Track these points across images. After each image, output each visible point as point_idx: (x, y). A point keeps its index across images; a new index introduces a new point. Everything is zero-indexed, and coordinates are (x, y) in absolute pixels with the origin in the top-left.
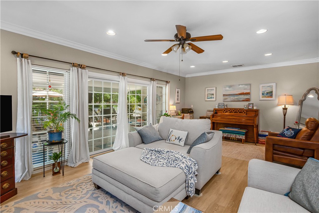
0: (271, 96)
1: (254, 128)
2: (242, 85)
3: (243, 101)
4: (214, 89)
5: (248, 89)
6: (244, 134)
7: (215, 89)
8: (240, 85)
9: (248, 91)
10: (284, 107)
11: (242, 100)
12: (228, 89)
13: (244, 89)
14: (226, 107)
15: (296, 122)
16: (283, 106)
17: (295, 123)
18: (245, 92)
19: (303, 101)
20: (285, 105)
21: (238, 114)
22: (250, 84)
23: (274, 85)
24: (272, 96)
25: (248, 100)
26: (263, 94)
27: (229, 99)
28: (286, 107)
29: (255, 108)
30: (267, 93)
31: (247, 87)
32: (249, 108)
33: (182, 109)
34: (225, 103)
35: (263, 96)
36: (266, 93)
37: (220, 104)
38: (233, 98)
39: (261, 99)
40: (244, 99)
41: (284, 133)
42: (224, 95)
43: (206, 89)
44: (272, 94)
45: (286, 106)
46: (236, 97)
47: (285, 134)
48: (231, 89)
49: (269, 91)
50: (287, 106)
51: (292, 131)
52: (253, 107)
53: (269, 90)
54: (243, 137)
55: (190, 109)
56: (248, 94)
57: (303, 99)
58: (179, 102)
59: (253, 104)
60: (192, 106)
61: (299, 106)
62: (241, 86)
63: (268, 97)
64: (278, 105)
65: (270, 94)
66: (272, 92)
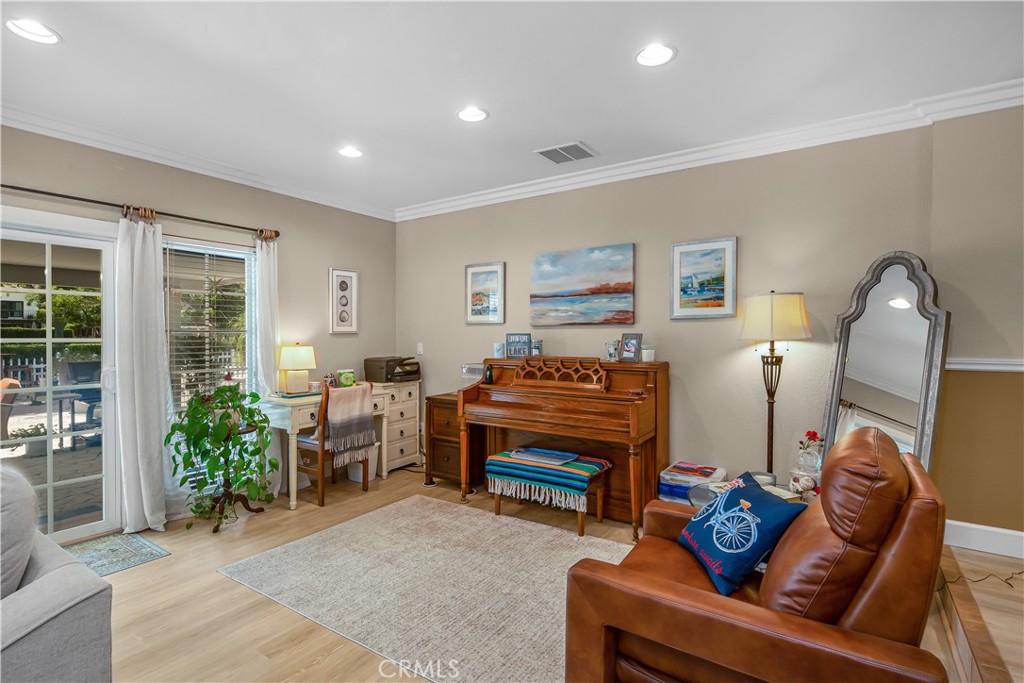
0: (718, 298)
1: (629, 454)
2: (601, 249)
3: (607, 322)
4: (496, 272)
5: (624, 270)
6: (582, 490)
7: (499, 268)
8: (592, 250)
9: (628, 278)
10: (768, 353)
11: (600, 318)
12: (547, 267)
13: (612, 269)
14: (535, 352)
15: (809, 434)
16: (765, 349)
17: (805, 439)
18: (612, 284)
19: (850, 323)
20: (772, 343)
21: (575, 385)
22: (634, 245)
23: (729, 246)
24: (722, 298)
25: (625, 319)
26: (684, 290)
27: (553, 314)
28: (777, 353)
29: (647, 356)
30: (702, 284)
31: (620, 258)
32: (626, 355)
33: (365, 361)
34: (537, 335)
35: (686, 297)
36: (696, 285)
37: (512, 338)
38: (566, 311)
39: (678, 312)
40: (610, 315)
41: (712, 522)
42: (532, 296)
43: (470, 271)
44: (723, 290)
45: (777, 345)
46: (579, 307)
47: (711, 527)
48: (559, 269)
49: (707, 277)
50: (781, 348)
51: (749, 518)
52: (638, 351)
53: (707, 269)
54: (580, 503)
55: (401, 362)
56: (627, 290)
57: (852, 310)
58: (353, 329)
59: (639, 337)
60: (420, 349)
61: (835, 346)
62: (597, 255)
63: (707, 303)
64: (744, 344)
65: (712, 290)
66: (720, 280)
